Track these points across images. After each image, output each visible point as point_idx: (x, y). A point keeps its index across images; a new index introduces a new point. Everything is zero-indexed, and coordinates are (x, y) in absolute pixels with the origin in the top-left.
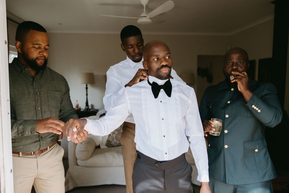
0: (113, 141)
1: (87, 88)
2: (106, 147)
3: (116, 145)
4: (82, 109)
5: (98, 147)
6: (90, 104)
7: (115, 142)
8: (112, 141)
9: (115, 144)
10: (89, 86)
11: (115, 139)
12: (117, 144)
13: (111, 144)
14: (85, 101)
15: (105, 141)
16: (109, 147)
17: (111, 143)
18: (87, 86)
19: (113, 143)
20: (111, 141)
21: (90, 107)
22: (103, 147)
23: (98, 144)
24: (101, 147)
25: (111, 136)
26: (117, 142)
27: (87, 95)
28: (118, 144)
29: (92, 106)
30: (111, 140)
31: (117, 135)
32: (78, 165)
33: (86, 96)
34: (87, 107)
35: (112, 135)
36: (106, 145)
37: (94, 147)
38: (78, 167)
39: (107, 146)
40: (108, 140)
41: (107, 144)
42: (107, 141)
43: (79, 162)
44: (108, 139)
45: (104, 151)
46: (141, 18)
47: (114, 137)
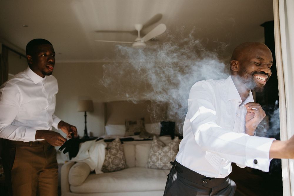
0: (109, 166)
1: (86, 116)
2: (102, 173)
3: (112, 170)
4: (81, 137)
5: (93, 172)
6: (88, 132)
7: (111, 167)
9: (111, 169)
10: (88, 114)
11: (111, 164)
13: (107, 169)
14: (84, 129)
15: (101, 166)
16: (104, 172)
18: (85, 113)
19: (109, 168)
20: (107, 167)
21: (89, 135)
22: (98, 172)
23: (93, 169)
24: (97, 172)
25: (107, 161)
26: (113, 167)
27: (86, 122)
28: (114, 170)
29: (91, 133)
30: (107, 165)
31: (113, 159)
32: (71, 192)
33: (84, 124)
34: (86, 135)
36: (102, 170)
37: (89, 172)
38: (71, 194)
42: (103, 166)
43: (72, 188)
44: (104, 163)
45: (100, 176)
47: (110, 162)
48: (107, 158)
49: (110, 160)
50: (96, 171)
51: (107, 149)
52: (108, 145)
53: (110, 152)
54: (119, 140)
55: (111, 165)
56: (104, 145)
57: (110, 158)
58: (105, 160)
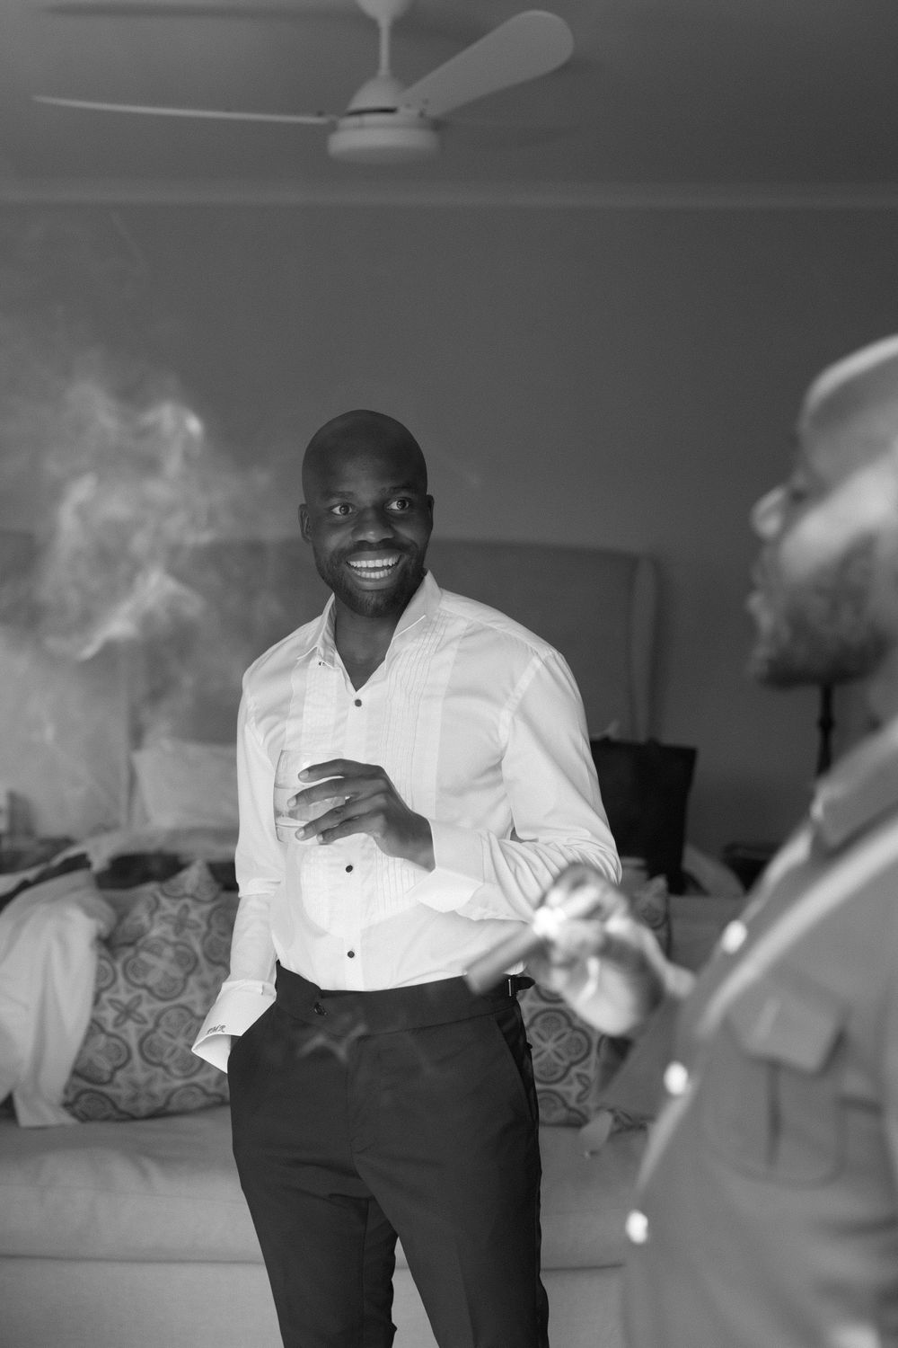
0: (120, 1076)
2: (66, 1119)
3: (144, 1106)
7: (134, 1084)
8: (113, 1074)
9: (134, 1099)
11: (137, 1059)
12: (152, 1096)
13: (104, 1097)
15: (57, 1075)
16: (84, 1118)
17: (107, 1090)
19: (121, 1090)
20: (106, 1077)
22: (40, 1112)
24: (25, 1117)
25: (110, 1035)
26: (150, 1081)
28: (160, 1103)
30: (104, 1065)
31: (150, 1026)
35: (116, 1025)
36: (67, 1105)
39: (74, 1115)
40: (77, 1061)
41: (76, 1100)
42: (76, 1073)
44: (81, 1053)
45: (45, 1139)
46: (355, 120)
47: (133, 1042)
48: (110, 1014)
49: (131, 1032)
50: (19, 1104)
51: (108, 944)
52: (122, 913)
53: (134, 970)
54: (208, 877)
55: (138, 1069)
56: (90, 913)
57: (127, 1012)
58: (95, 1027)
